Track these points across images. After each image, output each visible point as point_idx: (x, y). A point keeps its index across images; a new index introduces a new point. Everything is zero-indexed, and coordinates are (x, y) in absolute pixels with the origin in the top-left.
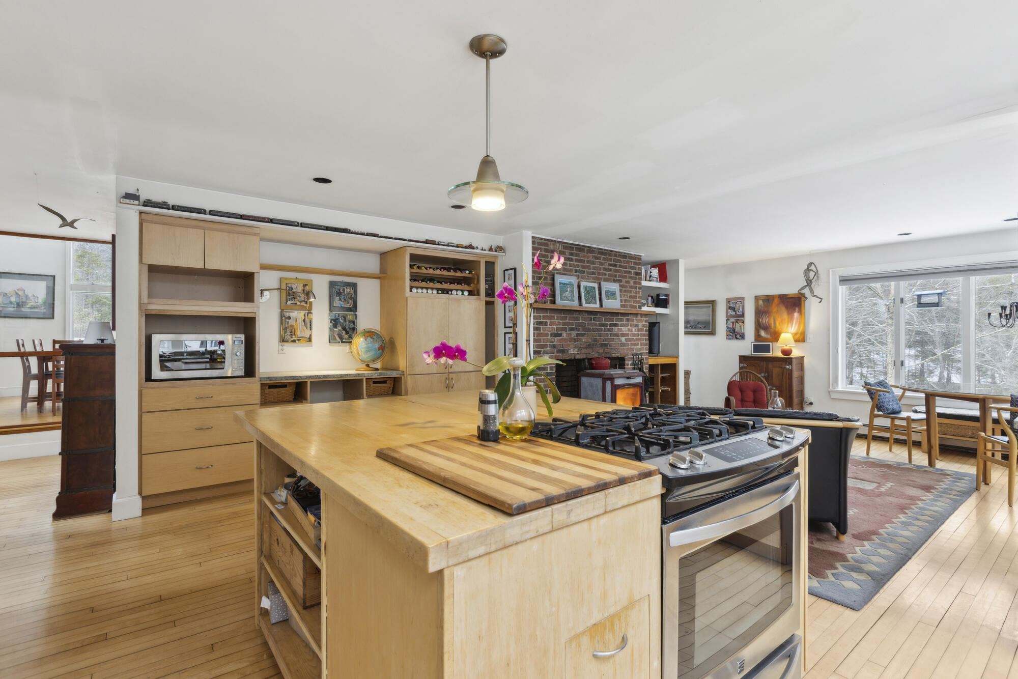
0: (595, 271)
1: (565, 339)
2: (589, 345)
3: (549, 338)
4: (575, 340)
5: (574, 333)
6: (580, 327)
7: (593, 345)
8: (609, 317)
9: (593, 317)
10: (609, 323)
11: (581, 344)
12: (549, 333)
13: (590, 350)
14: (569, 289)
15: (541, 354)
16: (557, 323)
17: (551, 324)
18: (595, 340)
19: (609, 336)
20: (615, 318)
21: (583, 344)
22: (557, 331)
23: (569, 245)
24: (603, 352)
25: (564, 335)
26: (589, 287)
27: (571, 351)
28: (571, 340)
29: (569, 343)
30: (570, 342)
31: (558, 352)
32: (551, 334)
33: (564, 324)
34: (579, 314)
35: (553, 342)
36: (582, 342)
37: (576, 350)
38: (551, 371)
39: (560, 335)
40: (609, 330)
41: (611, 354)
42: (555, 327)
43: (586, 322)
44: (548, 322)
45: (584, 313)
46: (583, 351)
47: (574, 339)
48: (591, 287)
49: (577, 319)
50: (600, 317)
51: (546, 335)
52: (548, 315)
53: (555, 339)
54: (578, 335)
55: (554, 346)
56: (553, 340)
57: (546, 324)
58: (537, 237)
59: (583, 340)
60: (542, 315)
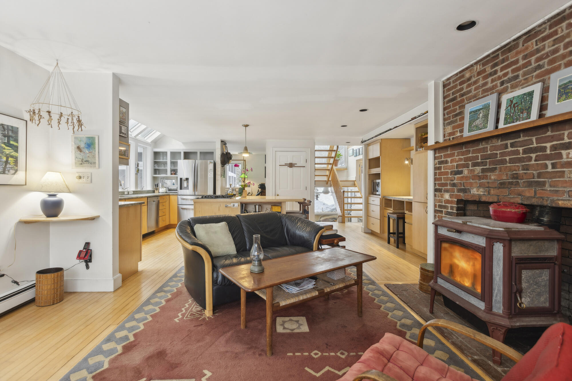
0: (541, 63)
1: (467, 177)
2: (501, 184)
3: (449, 176)
4: (480, 178)
5: (478, 169)
6: (488, 160)
7: (511, 183)
8: (549, 133)
9: (509, 142)
10: (548, 145)
11: (488, 182)
12: (449, 171)
13: (506, 191)
14: (481, 115)
15: (442, 192)
16: (457, 159)
17: (452, 161)
18: (516, 177)
19: (550, 167)
20: (566, 133)
21: (493, 182)
22: (457, 169)
23: (491, 56)
24: (533, 195)
25: (466, 172)
26: (518, 96)
27: (474, 191)
28: (475, 177)
29: (471, 181)
30: (473, 180)
31: (459, 191)
32: (451, 172)
33: (466, 159)
34: (487, 143)
35: (452, 181)
36: (490, 179)
37: (481, 190)
38: (451, 211)
39: (461, 172)
40: (548, 157)
41: (553, 201)
42: (455, 164)
43: (498, 152)
44: (449, 160)
45: (494, 141)
46: (492, 192)
47: (479, 176)
48: (524, 94)
49: (485, 150)
50: (527, 138)
51: (447, 173)
52: (449, 152)
53: (455, 178)
54: (483, 171)
55: (454, 185)
56: (453, 178)
57: (446, 162)
58: (452, 77)
59: (492, 177)
60: (442, 154)
